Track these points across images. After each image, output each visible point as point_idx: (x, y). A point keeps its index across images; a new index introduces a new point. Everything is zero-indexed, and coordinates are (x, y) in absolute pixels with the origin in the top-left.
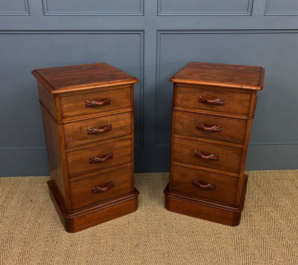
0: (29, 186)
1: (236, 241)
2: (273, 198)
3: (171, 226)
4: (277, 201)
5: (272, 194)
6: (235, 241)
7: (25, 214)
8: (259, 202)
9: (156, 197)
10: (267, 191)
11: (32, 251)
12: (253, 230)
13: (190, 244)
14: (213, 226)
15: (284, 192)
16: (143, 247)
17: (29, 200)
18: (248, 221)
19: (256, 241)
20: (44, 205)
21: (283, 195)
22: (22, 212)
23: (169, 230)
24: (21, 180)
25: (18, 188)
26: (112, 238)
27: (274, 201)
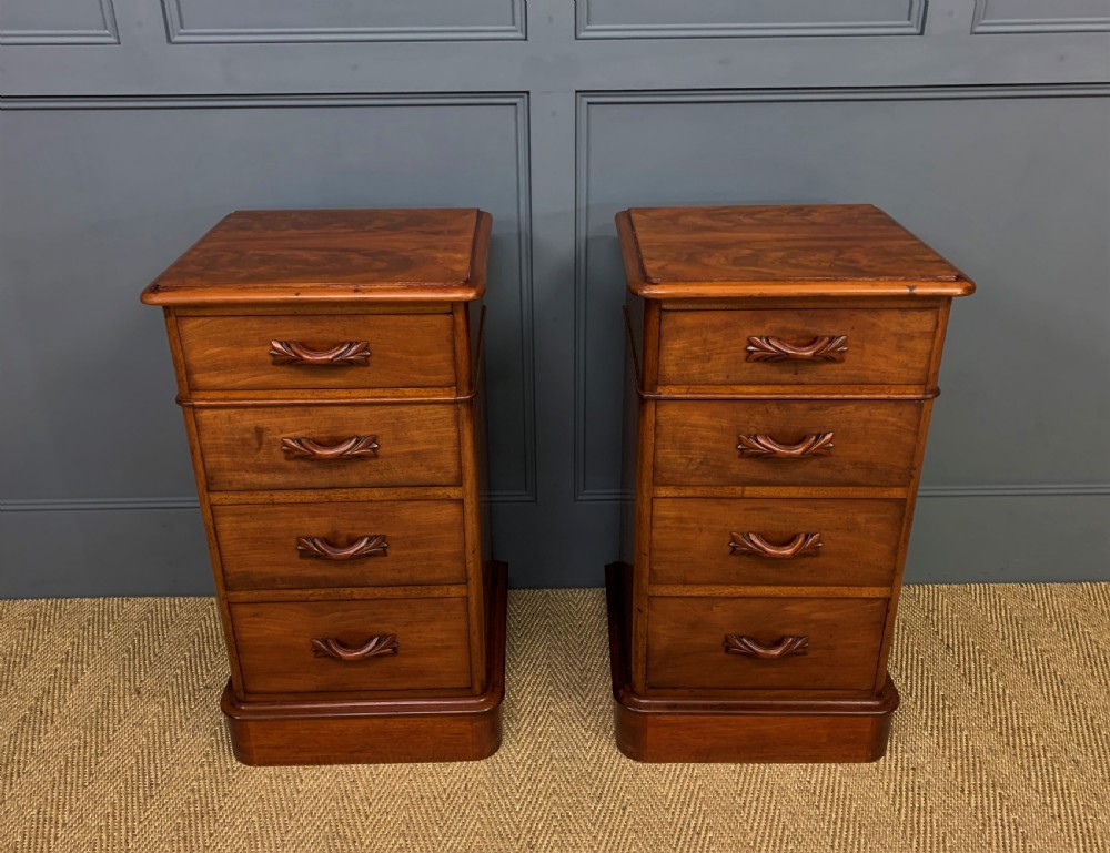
0: (138, 634)
2: (999, 696)
3: (618, 804)
4: (1011, 708)
5: (995, 680)
7: (109, 741)
8: (947, 710)
9: (575, 687)
10: (975, 668)
12: (922, 828)
14: (772, 807)
15: (1039, 672)
17: (129, 688)
18: (904, 789)
20: (177, 711)
21: (1036, 683)
22: (97, 737)
23: (609, 820)
24: (115, 608)
25: (101, 641)
27: (1000, 709)
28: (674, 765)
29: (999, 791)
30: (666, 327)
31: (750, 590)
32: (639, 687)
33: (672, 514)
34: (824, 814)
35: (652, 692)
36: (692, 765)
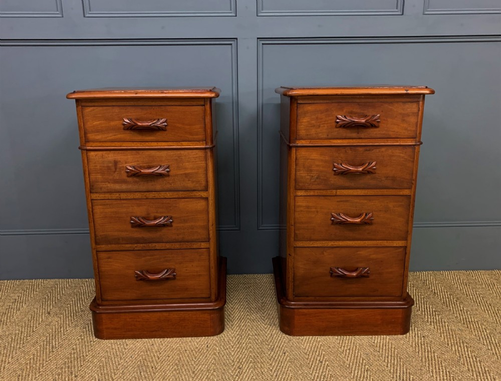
0: (50, 292)
1: (400, 377)
3: (282, 352)
4: (467, 314)
5: (458, 304)
6: (397, 377)
7: (33, 331)
8: (437, 316)
9: (259, 309)
10: (449, 301)
12: (430, 359)
14: (357, 352)
15: (479, 301)
17: (45, 312)
18: (420, 344)
20: (67, 320)
21: (478, 305)
22: (28, 330)
23: (278, 358)
24: (40, 283)
25: (32, 295)
27: (462, 315)
28: (308, 337)
30: (299, 111)
31: (341, 243)
32: (290, 296)
33: (304, 204)
34: (382, 354)
35: (296, 298)
36: (316, 337)
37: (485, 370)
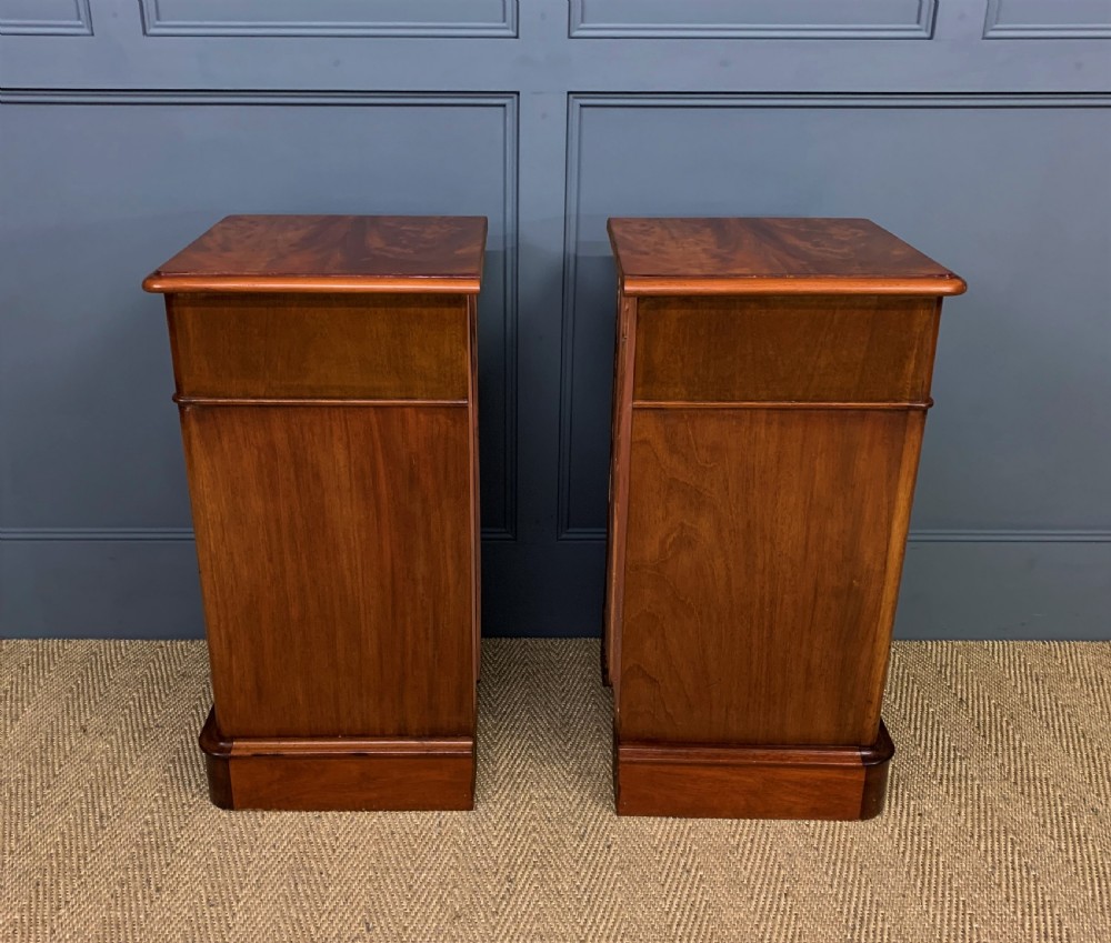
0: (81, 675)
1: (855, 911)
2: (1014, 749)
3: (602, 843)
4: (1027, 759)
5: (1011, 732)
6: (849, 912)
7: (55, 776)
8: (958, 761)
9: (555, 732)
10: (990, 722)
11: (59, 917)
12: (927, 869)
13: (671, 916)
14: (768, 848)
15: (1060, 726)
16: (487, 921)
17: (74, 726)
18: (909, 833)
19: (935, 915)
20: (127, 748)
21: (1055, 736)
22: (42, 771)
23: (593, 858)
24: (55, 650)
25: (41, 680)
26: (370, 880)
27: (1015, 761)
29: (1011, 836)
34: (823, 855)
37: (1044, 901)
